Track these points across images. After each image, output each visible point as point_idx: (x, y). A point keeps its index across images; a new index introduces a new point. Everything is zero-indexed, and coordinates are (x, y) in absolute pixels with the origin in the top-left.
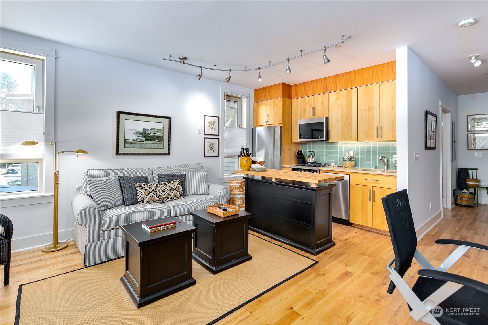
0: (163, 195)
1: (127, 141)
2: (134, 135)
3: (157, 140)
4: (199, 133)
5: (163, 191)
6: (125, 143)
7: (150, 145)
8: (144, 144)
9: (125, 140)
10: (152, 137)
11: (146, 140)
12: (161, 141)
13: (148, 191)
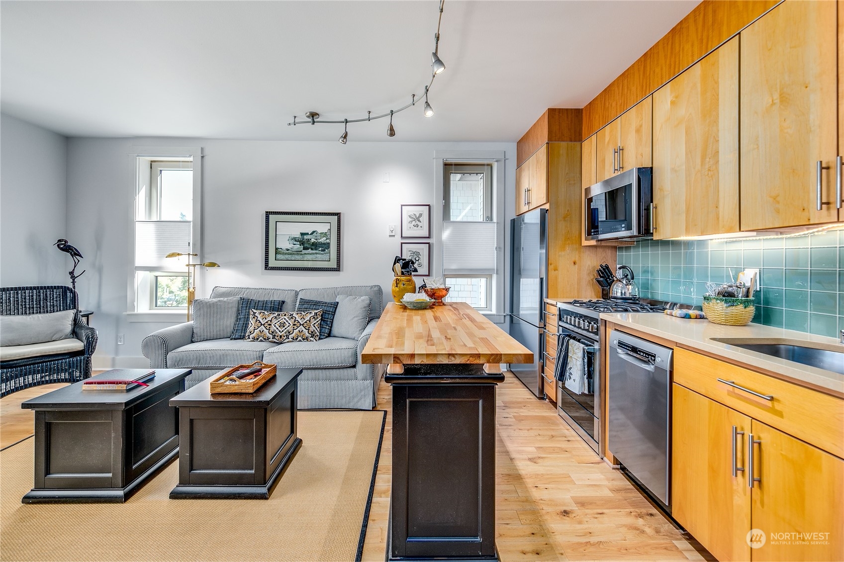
0: (280, 331)
1: (280, 251)
2: (288, 242)
3: (320, 249)
4: (390, 236)
5: (282, 325)
6: (276, 254)
7: (311, 256)
8: (302, 254)
9: (276, 249)
10: (313, 244)
11: (304, 249)
12: (326, 250)
13: (260, 322)
